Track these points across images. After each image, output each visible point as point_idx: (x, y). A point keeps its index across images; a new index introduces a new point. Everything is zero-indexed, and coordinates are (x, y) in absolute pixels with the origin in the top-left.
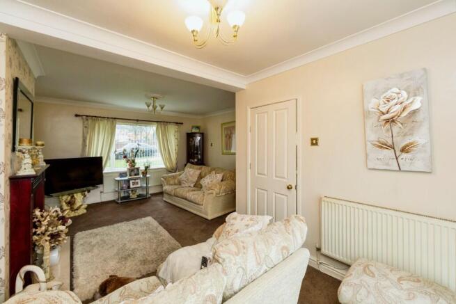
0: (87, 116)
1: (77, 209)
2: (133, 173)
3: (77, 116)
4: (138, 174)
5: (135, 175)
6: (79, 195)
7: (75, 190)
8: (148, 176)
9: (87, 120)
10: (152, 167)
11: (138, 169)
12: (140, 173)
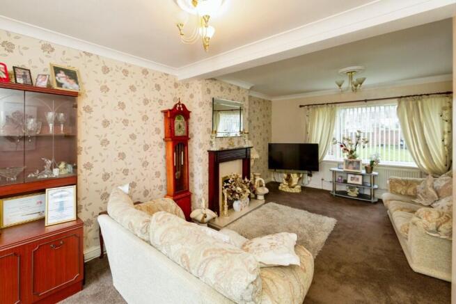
0: (308, 105)
1: (293, 187)
2: (351, 166)
3: (301, 106)
4: (358, 169)
5: (354, 169)
6: (295, 175)
7: (292, 170)
8: (374, 173)
9: (308, 109)
10: (381, 163)
11: (359, 162)
12: (361, 167)
